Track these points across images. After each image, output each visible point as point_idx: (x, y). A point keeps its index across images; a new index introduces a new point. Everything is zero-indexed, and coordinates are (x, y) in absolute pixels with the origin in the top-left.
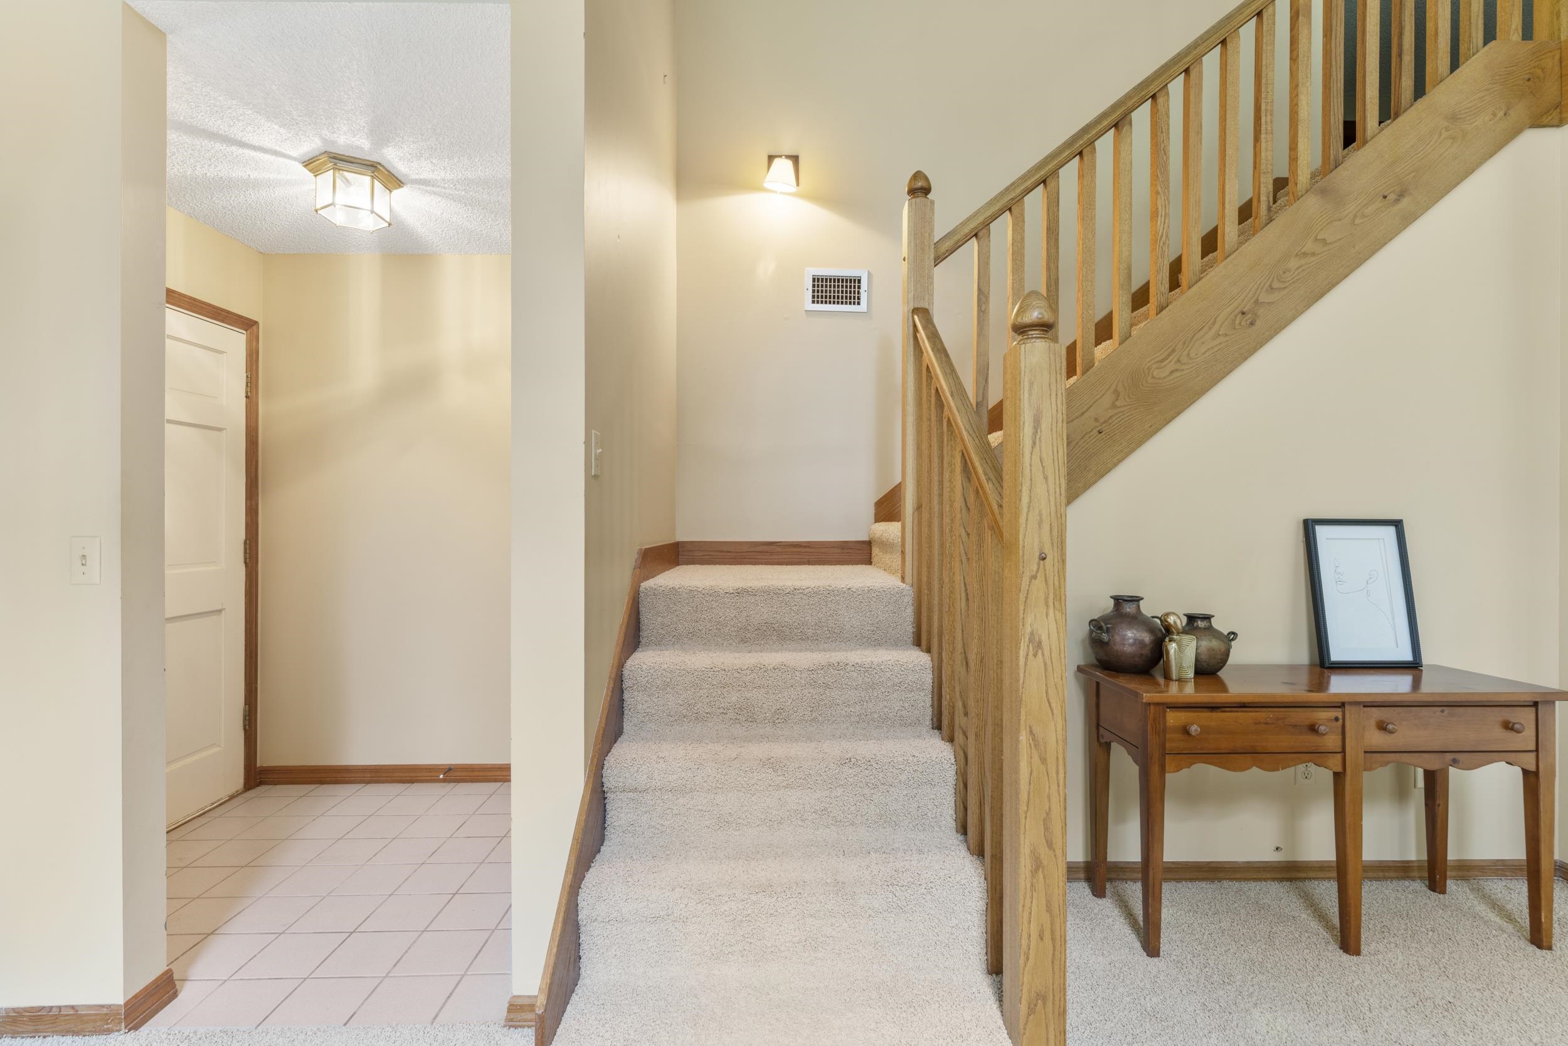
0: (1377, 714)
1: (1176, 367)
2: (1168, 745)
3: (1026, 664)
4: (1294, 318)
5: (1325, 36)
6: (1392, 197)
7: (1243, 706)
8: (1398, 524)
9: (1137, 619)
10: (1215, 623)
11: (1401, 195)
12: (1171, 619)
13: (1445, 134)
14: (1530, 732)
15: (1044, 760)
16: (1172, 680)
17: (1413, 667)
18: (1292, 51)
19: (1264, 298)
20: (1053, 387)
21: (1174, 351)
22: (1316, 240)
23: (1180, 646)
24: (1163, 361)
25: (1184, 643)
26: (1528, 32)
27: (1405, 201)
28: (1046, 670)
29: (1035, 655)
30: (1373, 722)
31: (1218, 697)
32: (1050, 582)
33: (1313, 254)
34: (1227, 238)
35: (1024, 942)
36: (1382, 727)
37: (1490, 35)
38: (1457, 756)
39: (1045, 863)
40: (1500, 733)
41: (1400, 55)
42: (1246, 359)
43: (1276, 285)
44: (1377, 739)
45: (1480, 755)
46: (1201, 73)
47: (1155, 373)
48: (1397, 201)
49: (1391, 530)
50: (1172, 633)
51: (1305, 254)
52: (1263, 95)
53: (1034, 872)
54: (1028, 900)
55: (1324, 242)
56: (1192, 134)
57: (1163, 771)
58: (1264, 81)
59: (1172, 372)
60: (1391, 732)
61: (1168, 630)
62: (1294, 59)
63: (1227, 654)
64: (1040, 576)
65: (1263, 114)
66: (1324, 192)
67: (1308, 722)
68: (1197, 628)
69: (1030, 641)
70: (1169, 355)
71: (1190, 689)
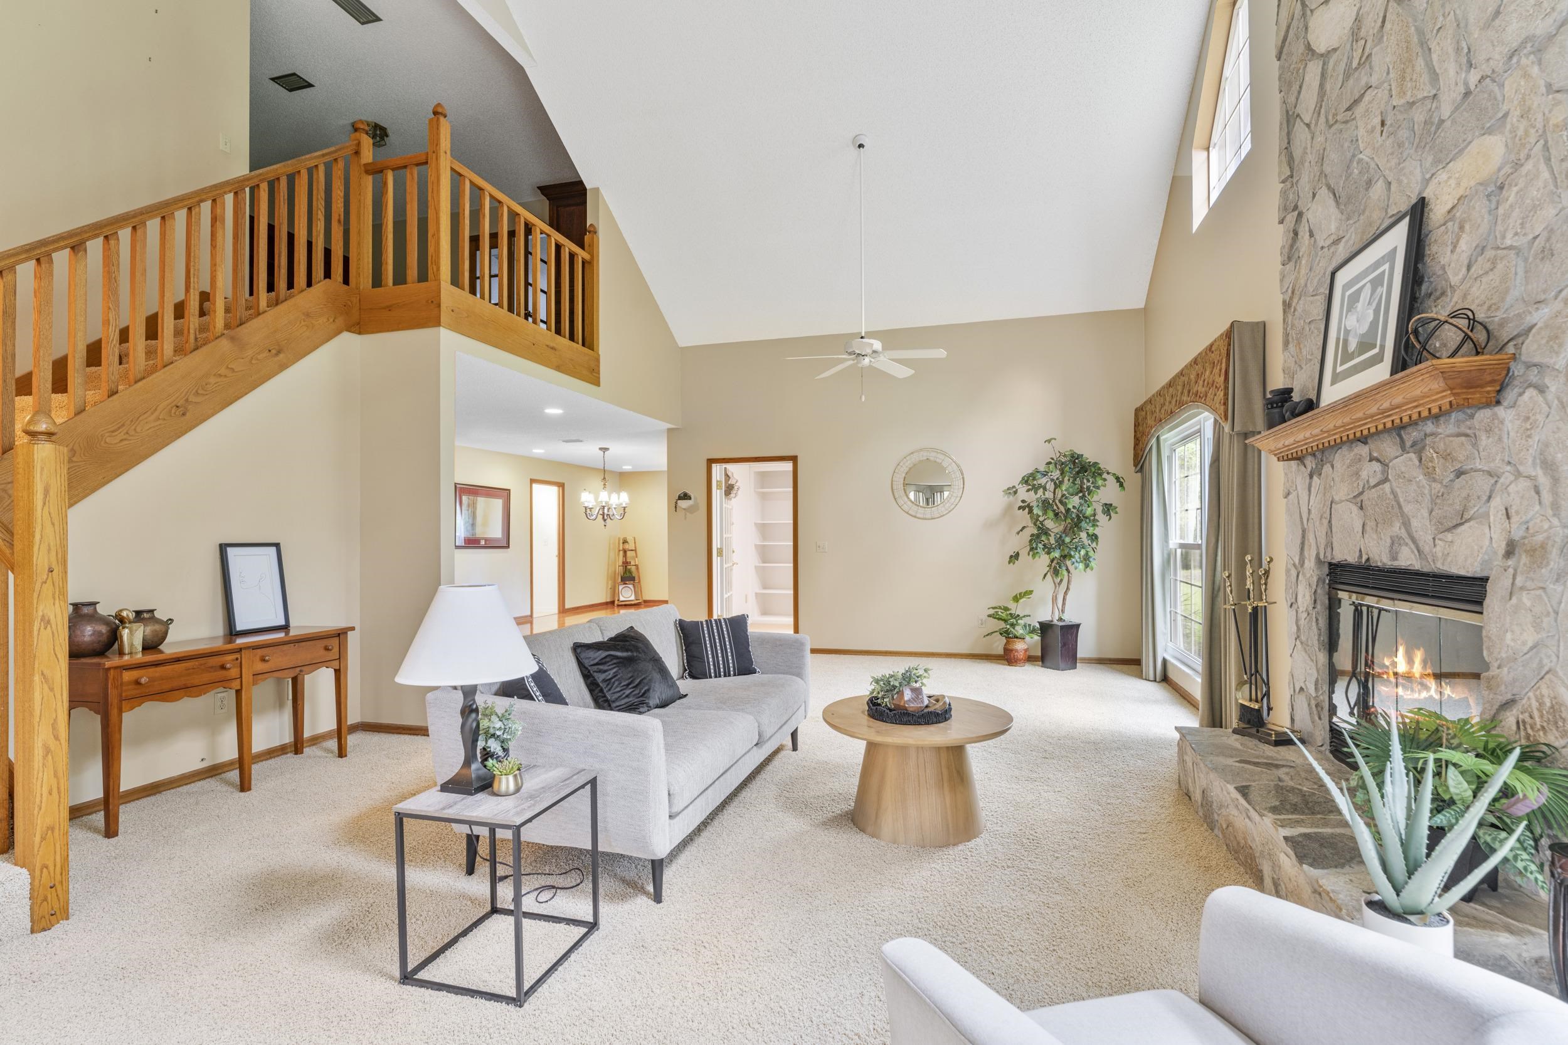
0: (260, 652)
1: (125, 437)
2: (124, 694)
3: (38, 634)
4: (213, 415)
5: (234, 238)
6: (274, 352)
7: (178, 660)
8: (277, 545)
9: (94, 617)
10: (157, 614)
11: (279, 352)
12: (124, 614)
13: (303, 323)
14: (336, 650)
15: (52, 689)
16: (124, 654)
17: (285, 628)
18: (212, 240)
19: (192, 398)
20: (59, 471)
21: (123, 425)
22: (227, 367)
23: (131, 631)
24: (113, 432)
25: (134, 628)
26: (346, 281)
27: (281, 356)
28: (53, 636)
29: (45, 628)
30: (258, 658)
31: (159, 657)
32: (57, 585)
33: (225, 376)
34: (165, 352)
35: (38, 800)
36: (263, 660)
37: (328, 275)
38: (302, 668)
39: (53, 749)
40: (322, 652)
41: (279, 267)
42: (179, 437)
43: (200, 392)
44: (260, 667)
45: (315, 665)
46: (145, 233)
47: (107, 440)
48: (277, 354)
49: (274, 549)
50: (125, 623)
51: (220, 375)
52: (192, 264)
53: (45, 757)
54: (41, 774)
55: (233, 370)
56: (138, 274)
57: (120, 711)
58: (192, 254)
59: (121, 440)
60: (268, 661)
61: (122, 621)
62: (213, 246)
63: (166, 633)
64: (49, 581)
65: (192, 276)
66: (232, 339)
67: (220, 664)
68: (144, 619)
69: (42, 620)
70: (119, 428)
71: (140, 655)
